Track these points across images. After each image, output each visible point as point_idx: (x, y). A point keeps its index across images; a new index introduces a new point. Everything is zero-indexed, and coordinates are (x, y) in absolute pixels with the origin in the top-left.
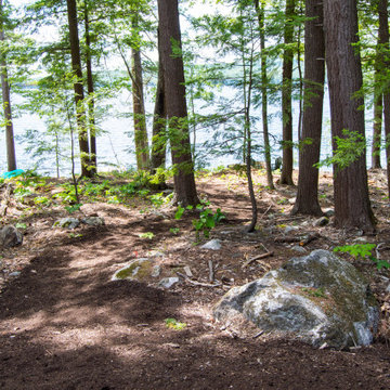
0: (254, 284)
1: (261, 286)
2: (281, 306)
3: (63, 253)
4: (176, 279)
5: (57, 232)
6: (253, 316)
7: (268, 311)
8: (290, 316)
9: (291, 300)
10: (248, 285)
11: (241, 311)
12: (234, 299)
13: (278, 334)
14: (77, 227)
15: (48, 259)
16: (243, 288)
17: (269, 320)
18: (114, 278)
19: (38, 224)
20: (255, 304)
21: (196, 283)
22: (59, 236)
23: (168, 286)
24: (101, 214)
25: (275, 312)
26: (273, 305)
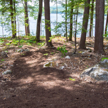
0: (93, 68)
1: (95, 69)
2: (102, 74)
3: (23, 59)
4: (64, 67)
5: (17, 53)
6: (94, 77)
7: (99, 75)
8: (105, 76)
9: (105, 73)
10: (91, 68)
11: (89, 75)
12: (87, 72)
13: (102, 81)
14: (22, 52)
15: (19, 61)
16: (89, 69)
17: (99, 78)
18: (44, 67)
19: (10, 51)
20: (94, 74)
21: (69, 68)
22: (18, 54)
23: (62, 69)
24: (28, 48)
25: (101, 76)
26: (100, 74)
